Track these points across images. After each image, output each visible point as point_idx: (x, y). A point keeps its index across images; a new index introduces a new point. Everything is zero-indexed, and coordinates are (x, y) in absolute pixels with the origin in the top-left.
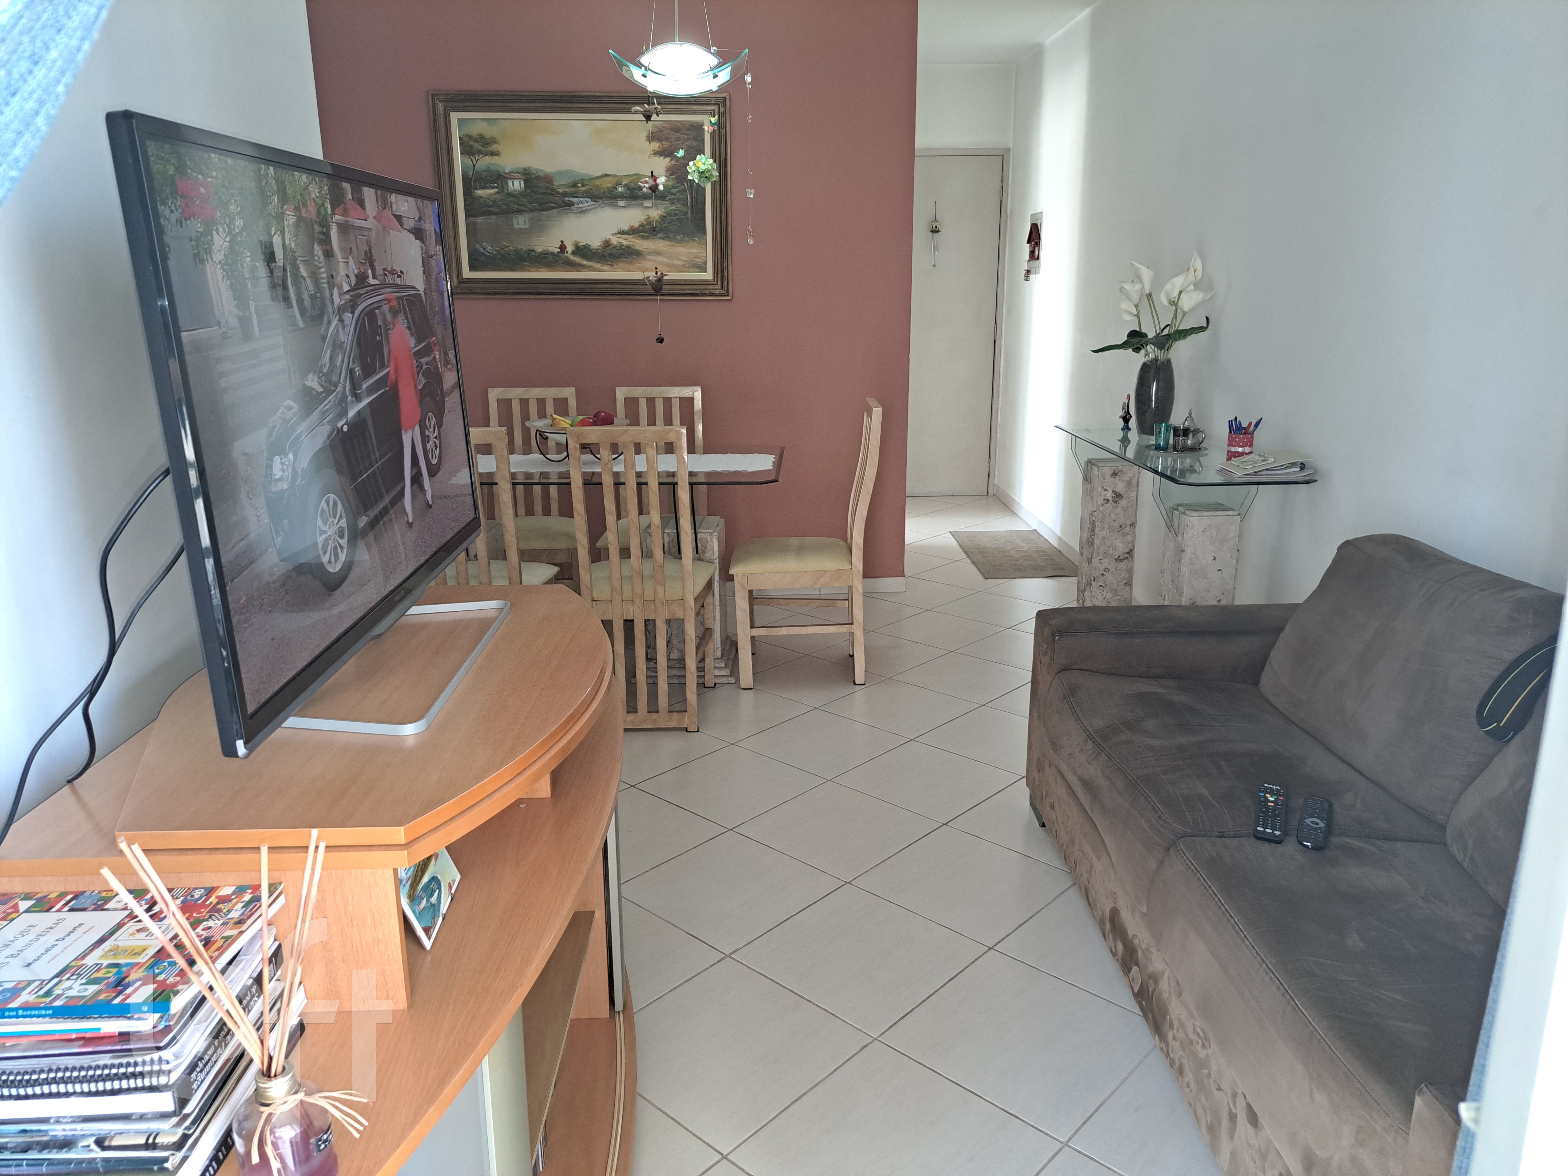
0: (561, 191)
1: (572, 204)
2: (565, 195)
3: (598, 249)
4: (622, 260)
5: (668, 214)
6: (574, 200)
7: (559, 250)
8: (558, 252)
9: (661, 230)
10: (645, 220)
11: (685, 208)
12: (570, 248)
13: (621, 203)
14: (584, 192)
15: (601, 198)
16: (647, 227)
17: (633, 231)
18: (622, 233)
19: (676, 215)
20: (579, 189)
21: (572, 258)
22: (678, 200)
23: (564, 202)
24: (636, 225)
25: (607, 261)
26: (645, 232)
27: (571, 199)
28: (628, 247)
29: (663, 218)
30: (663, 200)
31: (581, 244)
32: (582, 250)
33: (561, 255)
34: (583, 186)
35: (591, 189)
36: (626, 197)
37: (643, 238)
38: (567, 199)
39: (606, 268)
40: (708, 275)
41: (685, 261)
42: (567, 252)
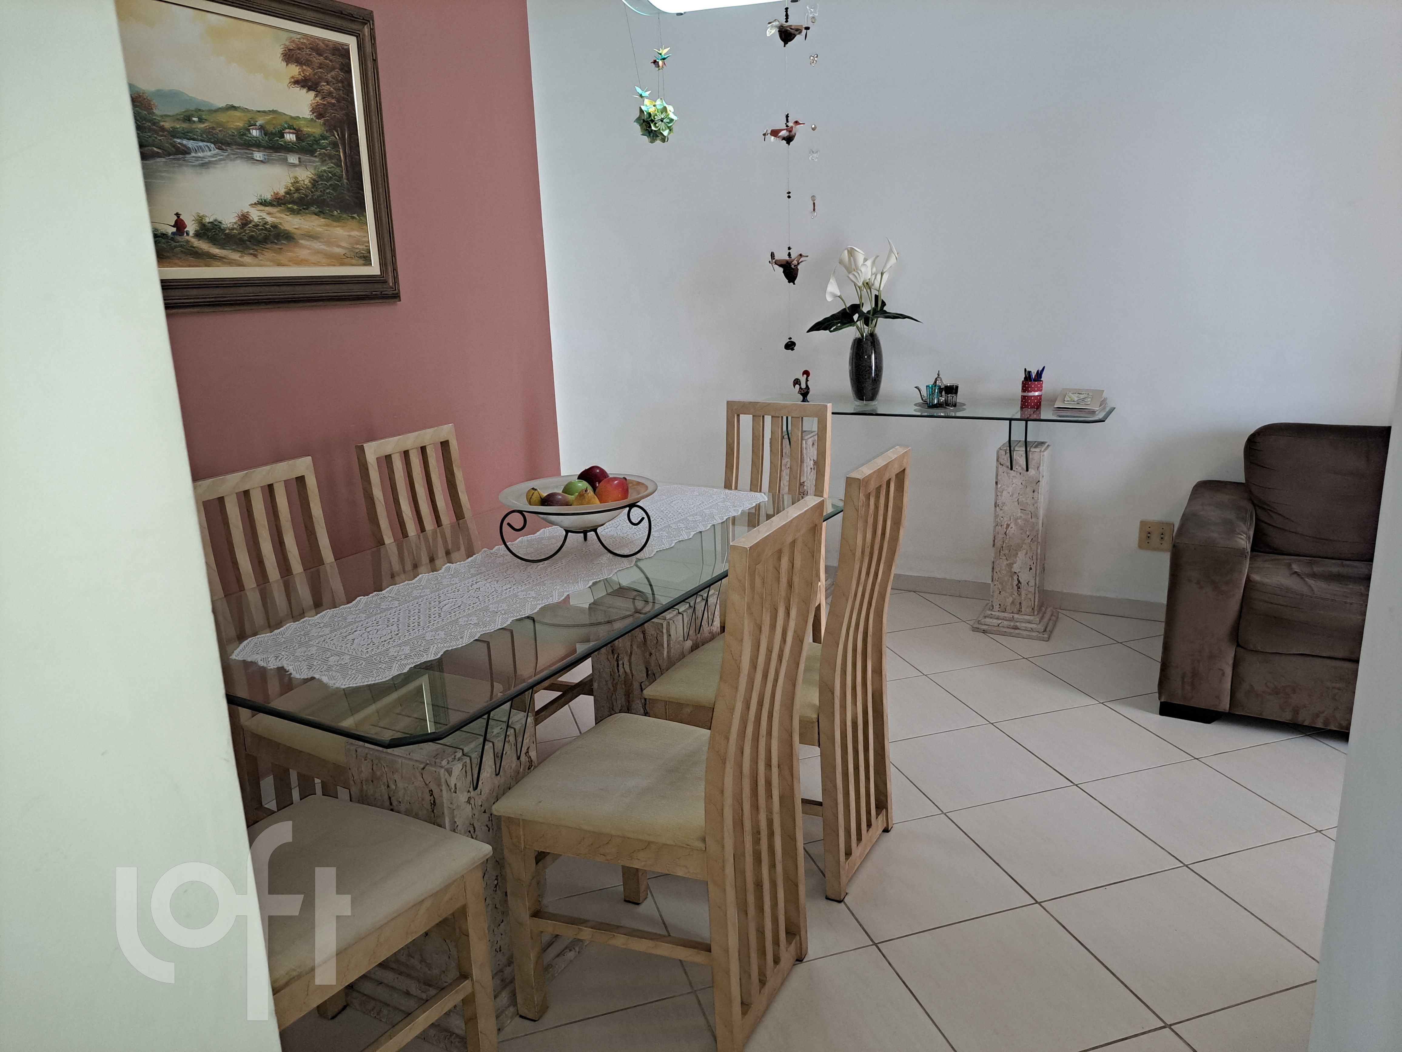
0: (167, 125)
1: (186, 151)
2: (174, 133)
3: (233, 229)
4: (268, 246)
5: (320, 177)
6: (190, 144)
7: (174, 230)
8: (173, 233)
9: (314, 202)
10: (293, 184)
11: (337, 170)
12: (191, 228)
13: (258, 155)
14: (204, 131)
15: (229, 144)
16: (296, 195)
17: (278, 202)
18: (264, 203)
19: (329, 179)
20: (194, 126)
21: (197, 243)
22: (331, 157)
23: (174, 145)
24: (282, 192)
25: (248, 248)
26: (293, 202)
27: (185, 142)
28: (275, 226)
29: (314, 183)
30: (312, 155)
31: (207, 220)
32: (208, 230)
33: (179, 238)
34: (201, 120)
35: (213, 128)
36: (264, 147)
37: (292, 212)
38: (179, 141)
39: (247, 259)
40: (374, 269)
41: (345, 248)
42: (188, 234)
